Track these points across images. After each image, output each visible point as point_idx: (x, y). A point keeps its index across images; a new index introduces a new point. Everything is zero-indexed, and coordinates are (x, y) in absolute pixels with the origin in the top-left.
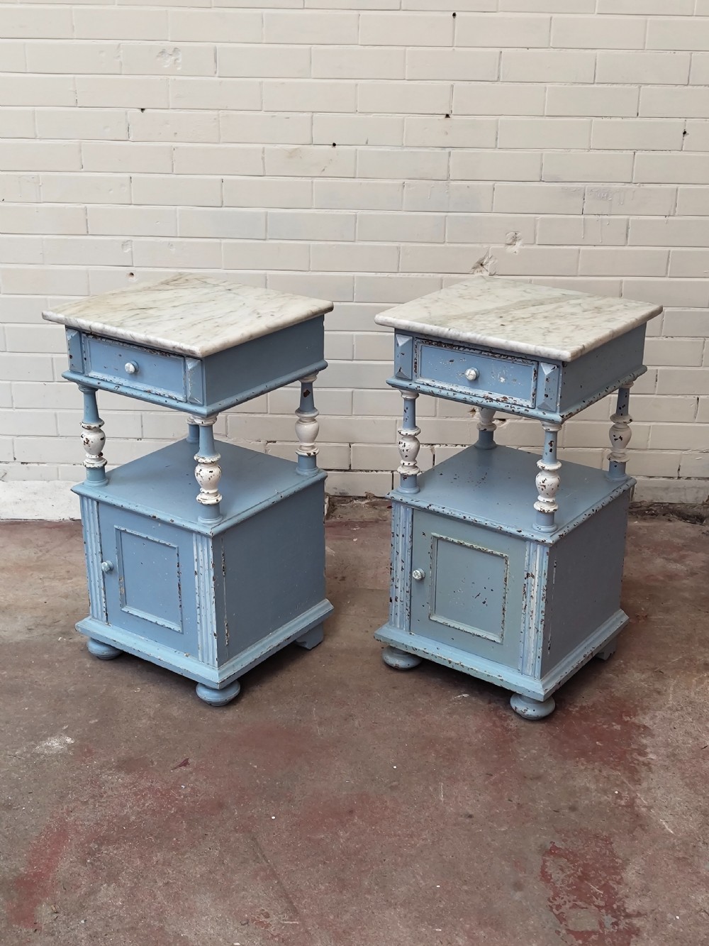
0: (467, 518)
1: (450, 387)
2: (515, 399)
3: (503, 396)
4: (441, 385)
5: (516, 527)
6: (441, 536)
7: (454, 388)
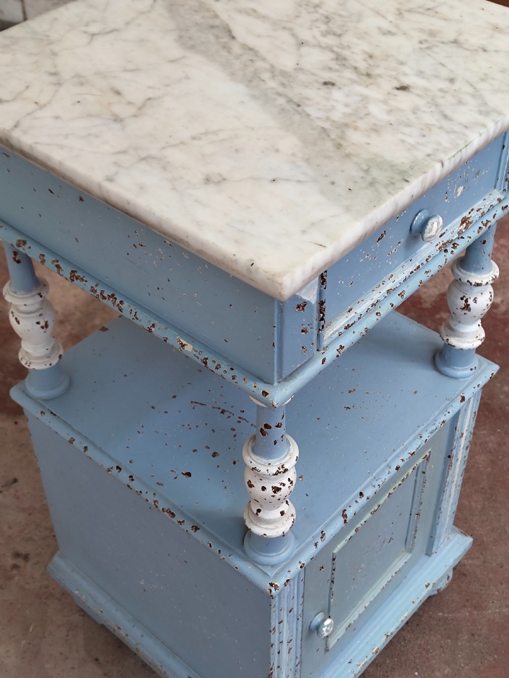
0: (401, 464)
1: (384, 290)
2: (476, 207)
3: (458, 220)
4: (368, 304)
5: (453, 400)
6: (349, 537)
7: (389, 285)
